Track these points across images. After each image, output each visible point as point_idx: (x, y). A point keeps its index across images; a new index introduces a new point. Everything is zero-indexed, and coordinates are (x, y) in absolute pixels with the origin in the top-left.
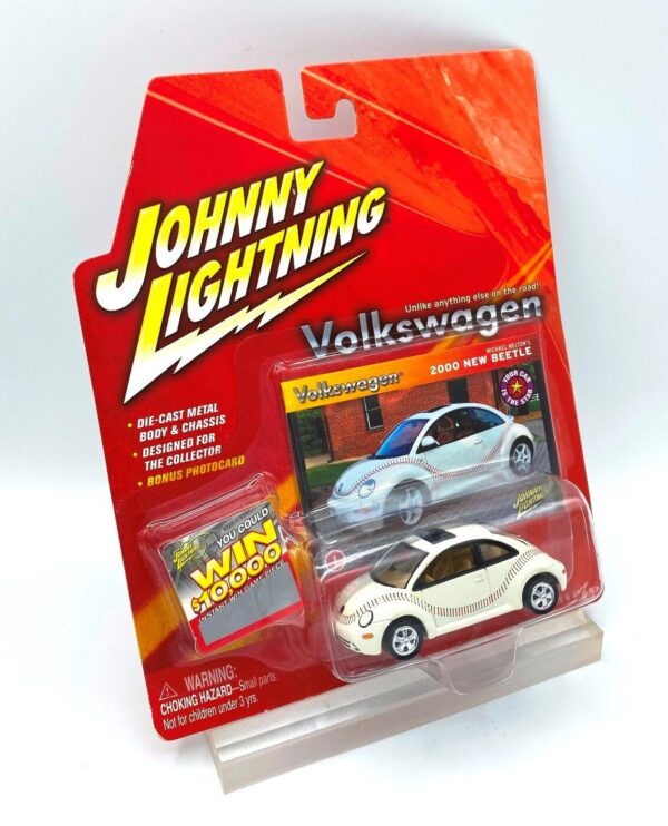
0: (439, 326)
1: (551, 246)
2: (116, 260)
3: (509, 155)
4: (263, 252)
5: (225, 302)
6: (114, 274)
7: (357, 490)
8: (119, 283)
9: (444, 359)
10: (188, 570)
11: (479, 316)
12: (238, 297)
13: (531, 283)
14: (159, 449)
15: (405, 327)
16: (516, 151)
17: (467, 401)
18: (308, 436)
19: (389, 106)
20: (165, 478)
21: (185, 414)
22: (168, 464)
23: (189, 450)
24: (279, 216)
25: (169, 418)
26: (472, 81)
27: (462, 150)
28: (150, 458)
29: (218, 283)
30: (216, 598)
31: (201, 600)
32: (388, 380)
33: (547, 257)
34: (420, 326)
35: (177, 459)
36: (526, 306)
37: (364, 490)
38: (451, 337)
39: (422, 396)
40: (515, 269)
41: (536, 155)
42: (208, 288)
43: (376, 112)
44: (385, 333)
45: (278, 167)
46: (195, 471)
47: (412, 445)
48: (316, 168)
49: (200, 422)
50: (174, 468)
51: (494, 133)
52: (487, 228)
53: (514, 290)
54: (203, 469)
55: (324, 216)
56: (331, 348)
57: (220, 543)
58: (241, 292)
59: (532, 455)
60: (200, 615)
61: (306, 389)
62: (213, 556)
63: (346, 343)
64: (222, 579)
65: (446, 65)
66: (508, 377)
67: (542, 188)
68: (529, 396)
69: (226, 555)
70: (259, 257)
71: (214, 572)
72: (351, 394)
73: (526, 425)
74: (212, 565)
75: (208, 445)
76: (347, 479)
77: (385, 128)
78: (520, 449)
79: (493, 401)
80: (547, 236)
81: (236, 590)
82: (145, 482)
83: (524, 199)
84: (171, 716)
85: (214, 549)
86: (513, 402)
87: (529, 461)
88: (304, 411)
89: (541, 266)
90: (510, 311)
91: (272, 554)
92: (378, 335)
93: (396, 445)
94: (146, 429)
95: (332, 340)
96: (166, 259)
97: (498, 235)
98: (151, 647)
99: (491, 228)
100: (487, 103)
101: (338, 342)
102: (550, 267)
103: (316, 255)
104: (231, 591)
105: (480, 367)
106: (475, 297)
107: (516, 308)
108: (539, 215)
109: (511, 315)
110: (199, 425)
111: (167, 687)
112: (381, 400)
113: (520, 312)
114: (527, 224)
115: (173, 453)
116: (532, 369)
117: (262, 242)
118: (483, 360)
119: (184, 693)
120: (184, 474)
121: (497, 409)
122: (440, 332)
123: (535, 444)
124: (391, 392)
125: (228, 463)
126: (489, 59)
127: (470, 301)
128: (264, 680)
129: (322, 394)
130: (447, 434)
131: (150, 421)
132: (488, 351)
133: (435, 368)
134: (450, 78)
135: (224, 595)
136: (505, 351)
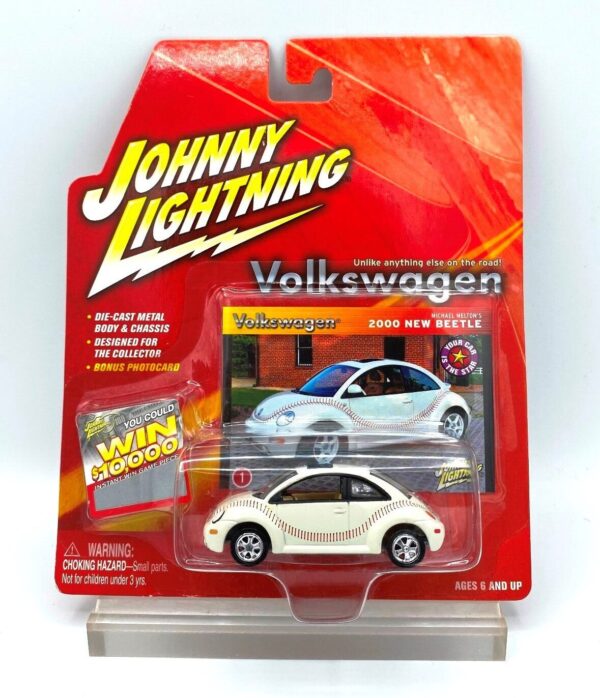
0: (387, 284)
1: (521, 225)
2: (104, 181)
3: (484, 132)
4: (227, 191)
5: (186, 229)
6: (100, 191)
7: (275, 418)
8: (102, 200)
9: (384, 315)
10: (95, 440)
11: (431, 281)
12: (198, 226)
13: (494, 258)
14: (109, 342)
15: (351, 279)
16: (493, 131)
17: (402, 359)
18: (239, 359)
19: (366, 79)
20: (110, 367)
21: (136, 317)
22: (114, 356)
23: (134, 348)
24: (246, 163)
25: (122, 317)
26: (452, 62)
27: (435, 124)
28: (100, 348)
29: (183, 212)
30: (114, 472)
31: (100, 470)
32: (324, 323)
33: (516, 236)
34: (366, 280)
35: (122, 354)
36: (484, 280)
37: (283, 419)
38: (398, 295)
39: (357, 345)
40: (476, 243)
41: (515, 137)
42: (174, 215)
43: (351, 81)
44: (330, 281)
45: (252, 122)
46: (135, 367)
47: (338, 388)
48: (288, 125)
49: (147, 326)
50: (118, 360)
51: (471, 111)
52: (451, 198)
53: (473, 263)
54: (142, 367)
55: (288, 168)
56: (276, 286)
57: (127, 425)
58: (202, 223)
59: (465, 428)
60: (97, 483)
61: (245, 317)
62: (118, 434)
63: (291, 283)
64: (122, 456)
65: (428, 47)
66: (450, 346)
67: (518, 168)
68: (472, 368)
69: (129, 436)
70: (223, 195)
71: (116, 448)
72: (286, 329)
73: (463, 396)
74: (116, 442)
75: (150, 348)
76: (268, 406)
77: (359, 97)
78: (453, 419)
79: (430, 364)
80: (519, 216)
81: (132, 470)
82: (93, 366)
83: (495, 176)
84: (70, 572)
85: (121, 429)
86: (452, 370)
87: (461, 433)
88: (239, 336)
89: (507, 244)
90: (466, 282)
91: (169, 447)
92: (322, 281)
93: (322, 386)
94: (101, 323)
95: (278, 278)
96: (143, 185)
97: (462, 208)
98: (69, 508)
99: (457, 200)
100: (467, 83)
101: (283, 281)
102: (518, 246)
103: (274, 200)
104: (127, 470)
105: (422, 329)
107: (472, 280)
108: (512, 194)
109: (467, 286)
110: (146, 329)
111: (73, 547)
112: (314, 340)
113: (477, 285)
114: (496, 201)
115: (119, 348)
116: (479, 342)
117: (227, 182)
118: (426, 324)
119: (85, 555)
120: (126, 367)
121: (434, 373)
122: (386, 291)
123: (470, 417)
124: (325, 336)
125: (165, 367)
126: (473, 43)
127: (422, 266)
128: (157, 568)
129: (259, 324)
130: (376, 386)
131: (105, 316)
132: (433, 316)
133: (374, 322)
134: (430, 58)
135: (120, 471)
136: (452, 319)
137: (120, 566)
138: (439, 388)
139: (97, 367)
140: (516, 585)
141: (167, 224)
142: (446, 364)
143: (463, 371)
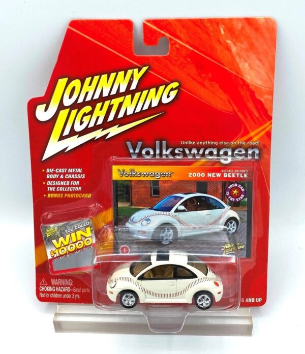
0: (198, 154)
1: (271, 123)
2: (46, 100)
3: (253, 73)
4: (113, 105)
5: (92, 125)
6: (44, 106)
7: (141, 222)
8: (46, 110)
9: (197, 170)
10: (51, 238)
11: (221, 152)
12: (98, 123)
13: (255, 141)
14: (54, 183)
15: (179, 151)
16: (258, 72)
17: (206, 193)
18: (122, 192)
19: (188, 43)
20: (55, 195)
21: (67, 171)
22: (57, 190)
23: (67, 186)
24: (123, 90)
25: (60, 171)
26: (237, 33)
27: (226, 68)
29: (89, 116)
30: (61, 253)
31: (55, 252)
32: (165, 174)
33: (268, 129)
34: (187, 152)
35: (61, 189)
36: (250, 152)
37: (145, 222)
38: (204, 160)
39: (182, 186)
40: (246, 132)
41: (270, 76)
42: (85, 118)
43: (180, 45)
44: (168, 152)
45: (125, 67)
46: (68, 196)
47: (173, 207)
48: (145, 69)
49: (73, 175)
50: (60, 192)
51: (246, 61)
52: (233, 109)
53: (244, 143)
54: (72, 196)
55: (145, 92)
56: (140, 154)
57: (66, 231)
58: (100, 122)
59: (237, 227)
60: (53, 258)
61: (124, 171)
62: (62, 236)
63: (148, 153)
64: (65, 246)
65: (223, 24)
66: (231, 186)
67: (271, 93)
68: (242, 198)
69: (68, 237)
70: (110, 107)
71: (62, 242)
72: (145, 177)
73: (237, 212)
74: (61, 239)
75: (76, 186)
76: (137, 216)
77: (184, 53)
78: (231, 223)
79: (220, 196)
80: (270, 118)
81: (70, 252)
82: (47, 196)
83: (258, 97)
84: (43, 292)
85: (63, 233)
86: (231, 199)
87: (234, 231)
88: (121, 180)
89: (263, 133)
90: (240, 153)
91: (88, 242)
92: (164, 152)
93: (164, 206)
94: (50, 173)
95: (141, 150)
96: (68, 102)
97: (240, 114)
98: (40, 262)
99: (236, 109)
100: (245, 45)
101: (144, 152)
102: (269, 135)
103: (138, 110)
104: (68, 252)
105: (216, 178)
106: (220, 143)
107: (243, 152)
108: (267, 107)
109: (240, 155)
110: (73, 176)
111: (43, 280)
112: (160, 183)
113: (246, 155)
114: (258, 111)
115: (60, 186)
116: (246, 185)
117: (113, 100)
119: (50, 284)
120: (64, 196)
121: (222, 200)
122: (198, 157)
123: (240, 222)
124: (166, 181)
125: (84, 195)
126: (249, 21)
127: (217, 144)
128: (85, 290)
129: (131, 174)
130: (192, 206)
131: (52, 170)
132: (222, 171)
133: (191, 174)
134: (224, 31)
135: (64, 253)
136: (232, 173)
137: (67, 289)
138: (224, 208)
139: (49, 195)
140: (259, 300)
141: (81, 123)
142: (229, 196)
143: (237, 199)
